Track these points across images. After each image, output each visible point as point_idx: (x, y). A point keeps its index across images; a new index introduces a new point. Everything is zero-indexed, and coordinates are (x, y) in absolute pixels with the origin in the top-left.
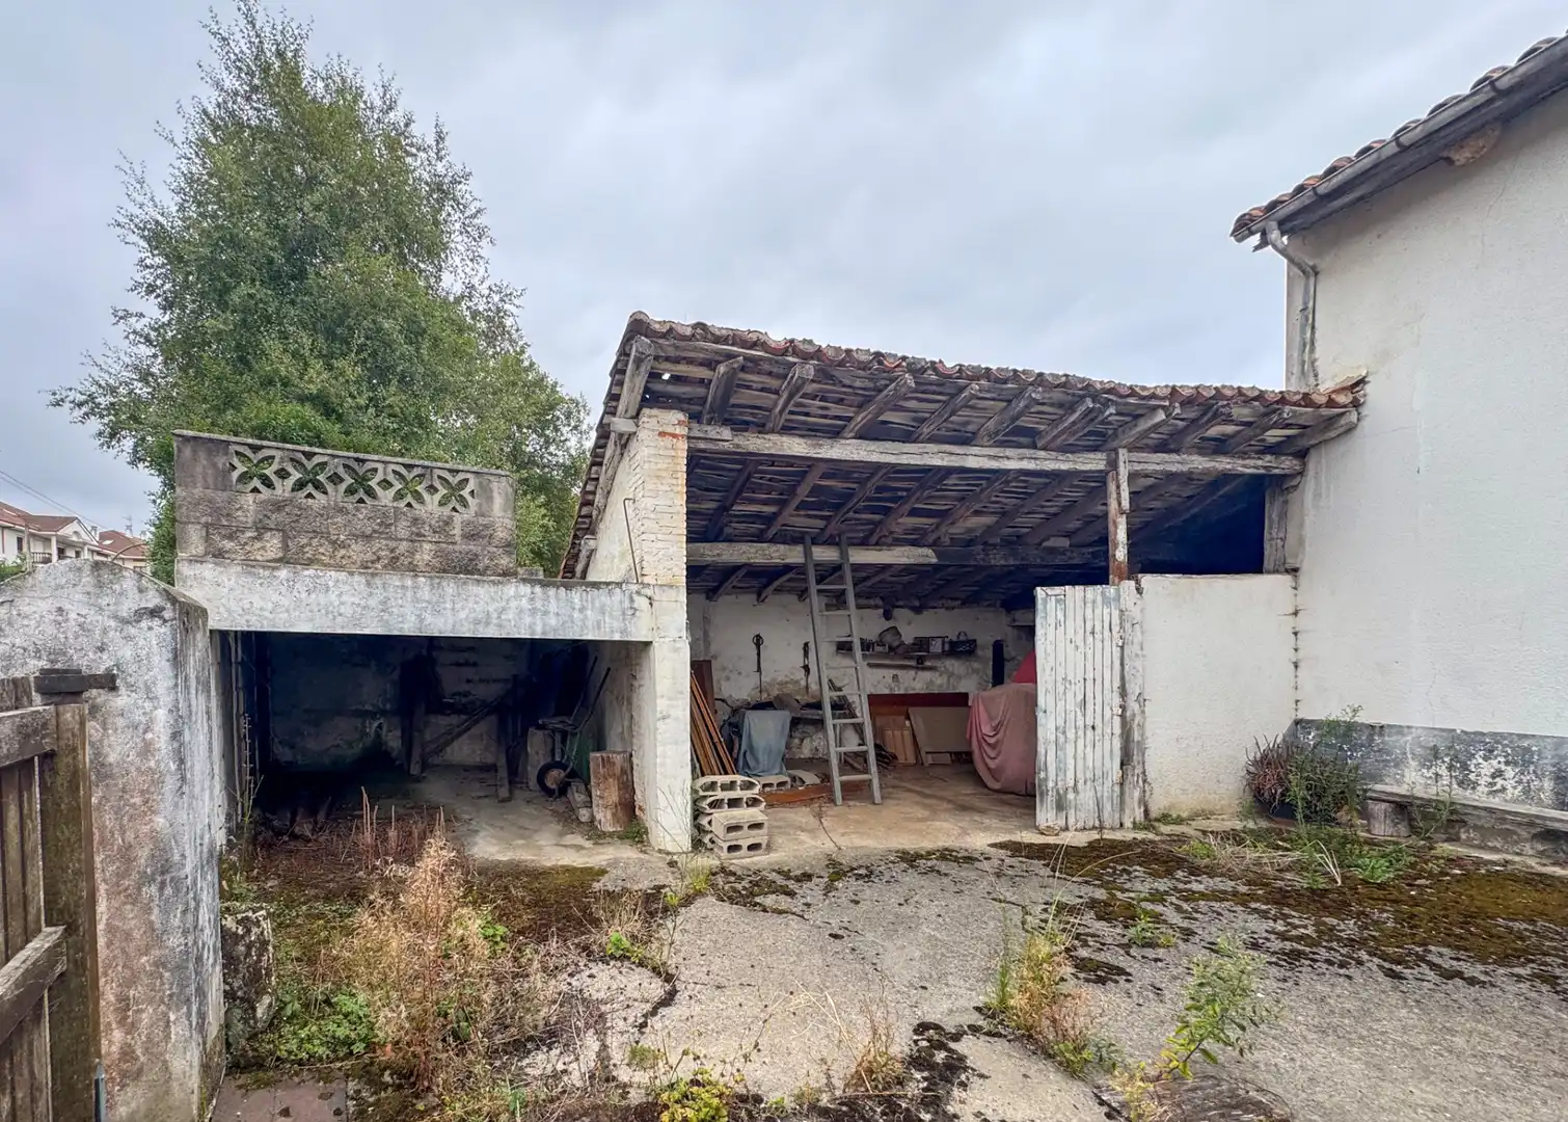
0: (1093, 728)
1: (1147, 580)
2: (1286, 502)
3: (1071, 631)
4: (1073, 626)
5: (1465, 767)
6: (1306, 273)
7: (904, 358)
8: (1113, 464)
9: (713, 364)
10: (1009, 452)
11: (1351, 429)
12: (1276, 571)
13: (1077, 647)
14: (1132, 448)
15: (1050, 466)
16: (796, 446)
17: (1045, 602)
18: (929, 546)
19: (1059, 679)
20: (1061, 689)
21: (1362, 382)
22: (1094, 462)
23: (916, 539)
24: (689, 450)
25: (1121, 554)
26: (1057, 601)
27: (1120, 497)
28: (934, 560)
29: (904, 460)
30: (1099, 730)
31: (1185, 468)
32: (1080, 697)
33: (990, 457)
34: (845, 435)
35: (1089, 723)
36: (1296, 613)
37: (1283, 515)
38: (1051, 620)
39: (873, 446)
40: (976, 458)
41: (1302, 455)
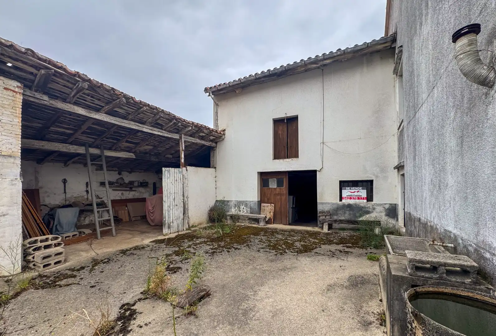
0: (177, 205)
1: (188, 168)
2: (214, 153)
3: (171, 180)
4: (172, 178)
5: (240, 208)
6: (216, 105)
7: (122, 93)
8: (181, 137)
9: (38, 69)
10: (155, 129)
11: (223, 139)
12: (212, 168)
13: (173, 184)
14: (185, 135)
15: (166, 135)
16: (81, 111)
17: (165, 171)
18: (132, 153)
19: (168, 193)
20: (169, 196)
21: (225, 130)
22: (176, 136)
23: (129, 150)
24: (24, 100)
25: (183, 161)
26: (168, 172)
27: (182, 146)
28: (134, 157)
29: (123, 125)
30: (178, 206)
31: (196, 142)
32: (174, 197)
33: (150, 129)
34: (101, 112)
35: (176, 204)
36: (216, 177)
37: (214, 155)
38: (166, 177)
39: (112, 118)
40: (146, 129)
41: (216, 143)
